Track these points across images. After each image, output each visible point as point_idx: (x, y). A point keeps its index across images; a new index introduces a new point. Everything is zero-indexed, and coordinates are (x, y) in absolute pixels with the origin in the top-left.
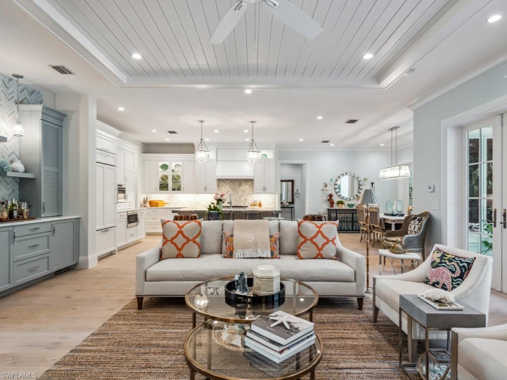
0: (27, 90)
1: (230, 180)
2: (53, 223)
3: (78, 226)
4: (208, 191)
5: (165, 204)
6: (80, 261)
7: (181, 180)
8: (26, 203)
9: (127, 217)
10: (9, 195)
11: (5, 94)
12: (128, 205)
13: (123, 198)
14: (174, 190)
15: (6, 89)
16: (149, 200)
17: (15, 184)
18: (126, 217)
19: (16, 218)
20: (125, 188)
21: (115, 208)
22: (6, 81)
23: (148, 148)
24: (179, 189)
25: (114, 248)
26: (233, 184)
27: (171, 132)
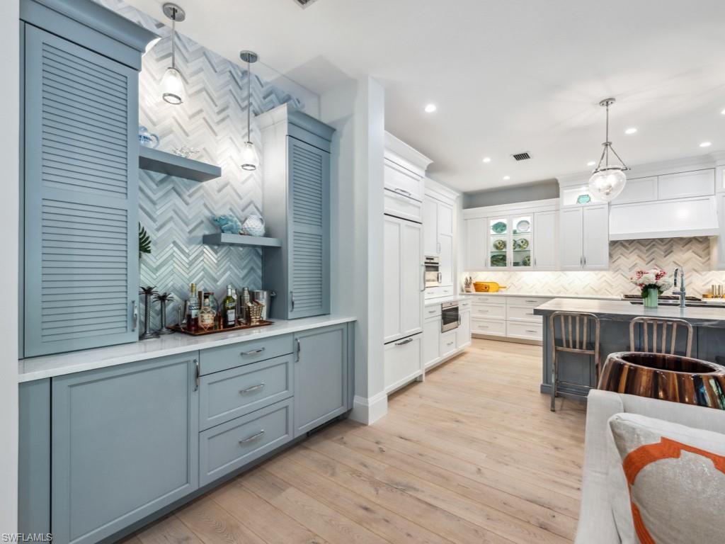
0: (276, 95)
1: (639, 241)
2: (296, 336)
3: (350, 335)
4: (587, 266)
5: (499, 288)
6: (354, 406)
7: (531, 247)
8: (265, 293)
9: (441, 314)
10: (243, 279)
11: (235, 97)
12: (443, 292)
13: (434, 281)
14: (516, 264)
15: (239, 90)
16: (474, 281)
17: (255, 258)
18: (439, 313)
19: (233, 326)
20: (437, 263)
21: (421, 299)
22: (237, 74)
23: (472, 200)
24: (526, 263)
25: (419, 371)
26: (647, 250)
27: (519, 157)
